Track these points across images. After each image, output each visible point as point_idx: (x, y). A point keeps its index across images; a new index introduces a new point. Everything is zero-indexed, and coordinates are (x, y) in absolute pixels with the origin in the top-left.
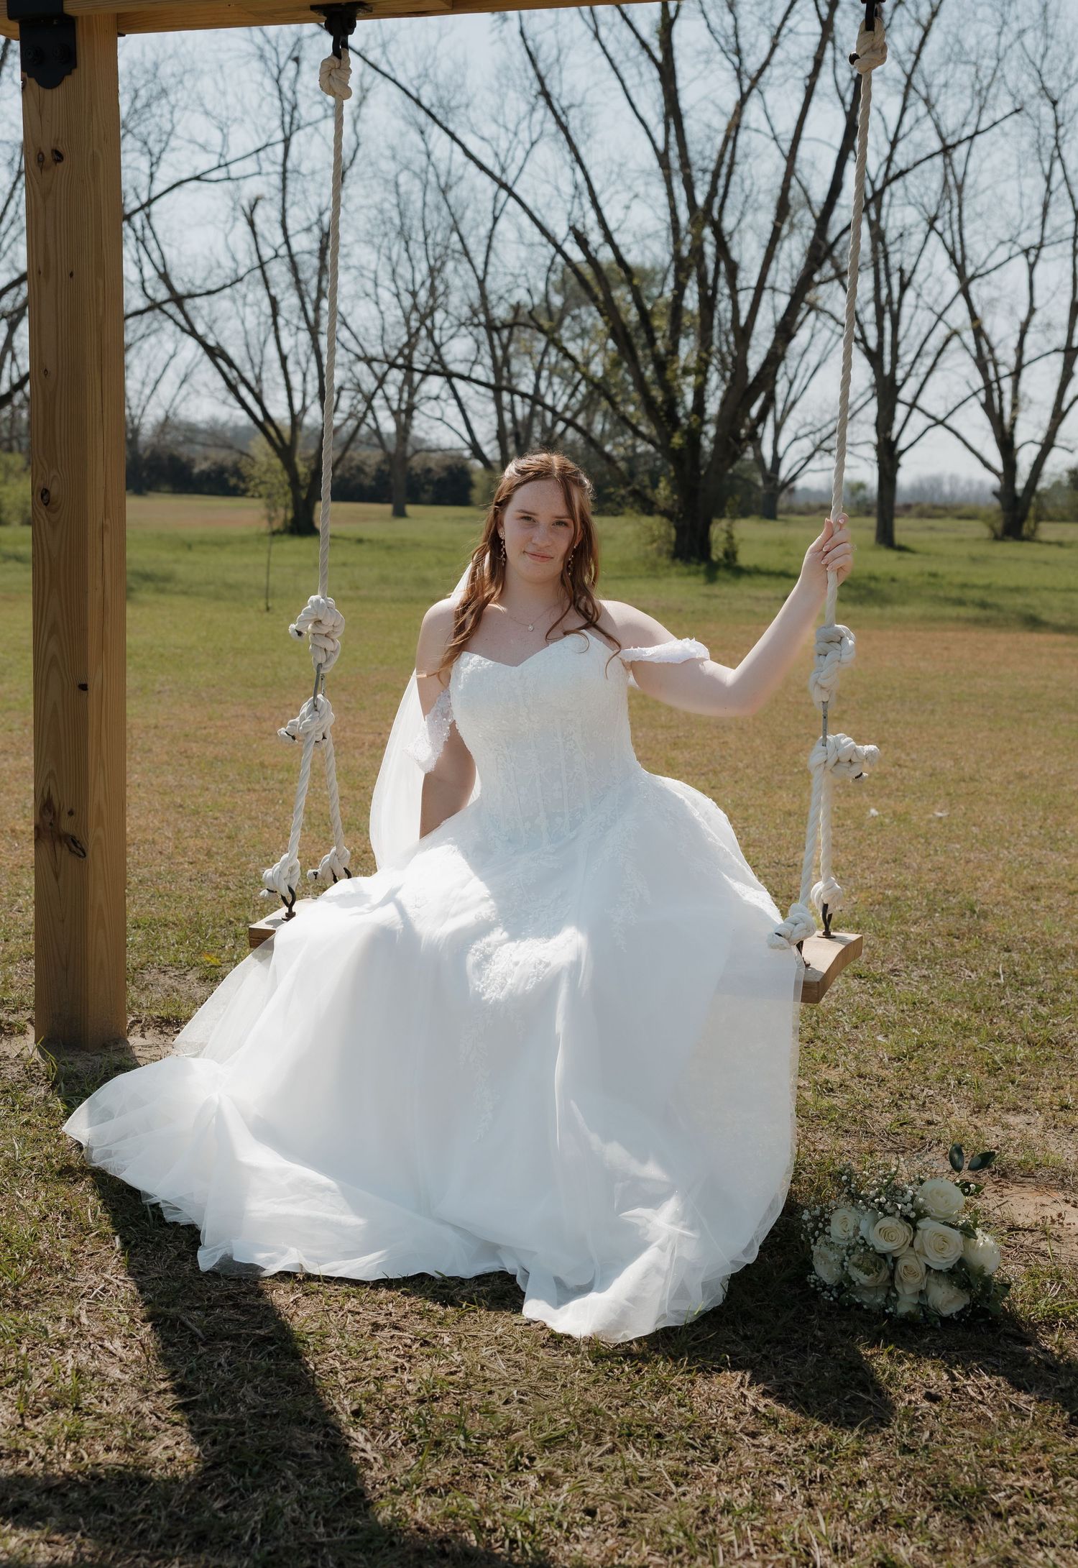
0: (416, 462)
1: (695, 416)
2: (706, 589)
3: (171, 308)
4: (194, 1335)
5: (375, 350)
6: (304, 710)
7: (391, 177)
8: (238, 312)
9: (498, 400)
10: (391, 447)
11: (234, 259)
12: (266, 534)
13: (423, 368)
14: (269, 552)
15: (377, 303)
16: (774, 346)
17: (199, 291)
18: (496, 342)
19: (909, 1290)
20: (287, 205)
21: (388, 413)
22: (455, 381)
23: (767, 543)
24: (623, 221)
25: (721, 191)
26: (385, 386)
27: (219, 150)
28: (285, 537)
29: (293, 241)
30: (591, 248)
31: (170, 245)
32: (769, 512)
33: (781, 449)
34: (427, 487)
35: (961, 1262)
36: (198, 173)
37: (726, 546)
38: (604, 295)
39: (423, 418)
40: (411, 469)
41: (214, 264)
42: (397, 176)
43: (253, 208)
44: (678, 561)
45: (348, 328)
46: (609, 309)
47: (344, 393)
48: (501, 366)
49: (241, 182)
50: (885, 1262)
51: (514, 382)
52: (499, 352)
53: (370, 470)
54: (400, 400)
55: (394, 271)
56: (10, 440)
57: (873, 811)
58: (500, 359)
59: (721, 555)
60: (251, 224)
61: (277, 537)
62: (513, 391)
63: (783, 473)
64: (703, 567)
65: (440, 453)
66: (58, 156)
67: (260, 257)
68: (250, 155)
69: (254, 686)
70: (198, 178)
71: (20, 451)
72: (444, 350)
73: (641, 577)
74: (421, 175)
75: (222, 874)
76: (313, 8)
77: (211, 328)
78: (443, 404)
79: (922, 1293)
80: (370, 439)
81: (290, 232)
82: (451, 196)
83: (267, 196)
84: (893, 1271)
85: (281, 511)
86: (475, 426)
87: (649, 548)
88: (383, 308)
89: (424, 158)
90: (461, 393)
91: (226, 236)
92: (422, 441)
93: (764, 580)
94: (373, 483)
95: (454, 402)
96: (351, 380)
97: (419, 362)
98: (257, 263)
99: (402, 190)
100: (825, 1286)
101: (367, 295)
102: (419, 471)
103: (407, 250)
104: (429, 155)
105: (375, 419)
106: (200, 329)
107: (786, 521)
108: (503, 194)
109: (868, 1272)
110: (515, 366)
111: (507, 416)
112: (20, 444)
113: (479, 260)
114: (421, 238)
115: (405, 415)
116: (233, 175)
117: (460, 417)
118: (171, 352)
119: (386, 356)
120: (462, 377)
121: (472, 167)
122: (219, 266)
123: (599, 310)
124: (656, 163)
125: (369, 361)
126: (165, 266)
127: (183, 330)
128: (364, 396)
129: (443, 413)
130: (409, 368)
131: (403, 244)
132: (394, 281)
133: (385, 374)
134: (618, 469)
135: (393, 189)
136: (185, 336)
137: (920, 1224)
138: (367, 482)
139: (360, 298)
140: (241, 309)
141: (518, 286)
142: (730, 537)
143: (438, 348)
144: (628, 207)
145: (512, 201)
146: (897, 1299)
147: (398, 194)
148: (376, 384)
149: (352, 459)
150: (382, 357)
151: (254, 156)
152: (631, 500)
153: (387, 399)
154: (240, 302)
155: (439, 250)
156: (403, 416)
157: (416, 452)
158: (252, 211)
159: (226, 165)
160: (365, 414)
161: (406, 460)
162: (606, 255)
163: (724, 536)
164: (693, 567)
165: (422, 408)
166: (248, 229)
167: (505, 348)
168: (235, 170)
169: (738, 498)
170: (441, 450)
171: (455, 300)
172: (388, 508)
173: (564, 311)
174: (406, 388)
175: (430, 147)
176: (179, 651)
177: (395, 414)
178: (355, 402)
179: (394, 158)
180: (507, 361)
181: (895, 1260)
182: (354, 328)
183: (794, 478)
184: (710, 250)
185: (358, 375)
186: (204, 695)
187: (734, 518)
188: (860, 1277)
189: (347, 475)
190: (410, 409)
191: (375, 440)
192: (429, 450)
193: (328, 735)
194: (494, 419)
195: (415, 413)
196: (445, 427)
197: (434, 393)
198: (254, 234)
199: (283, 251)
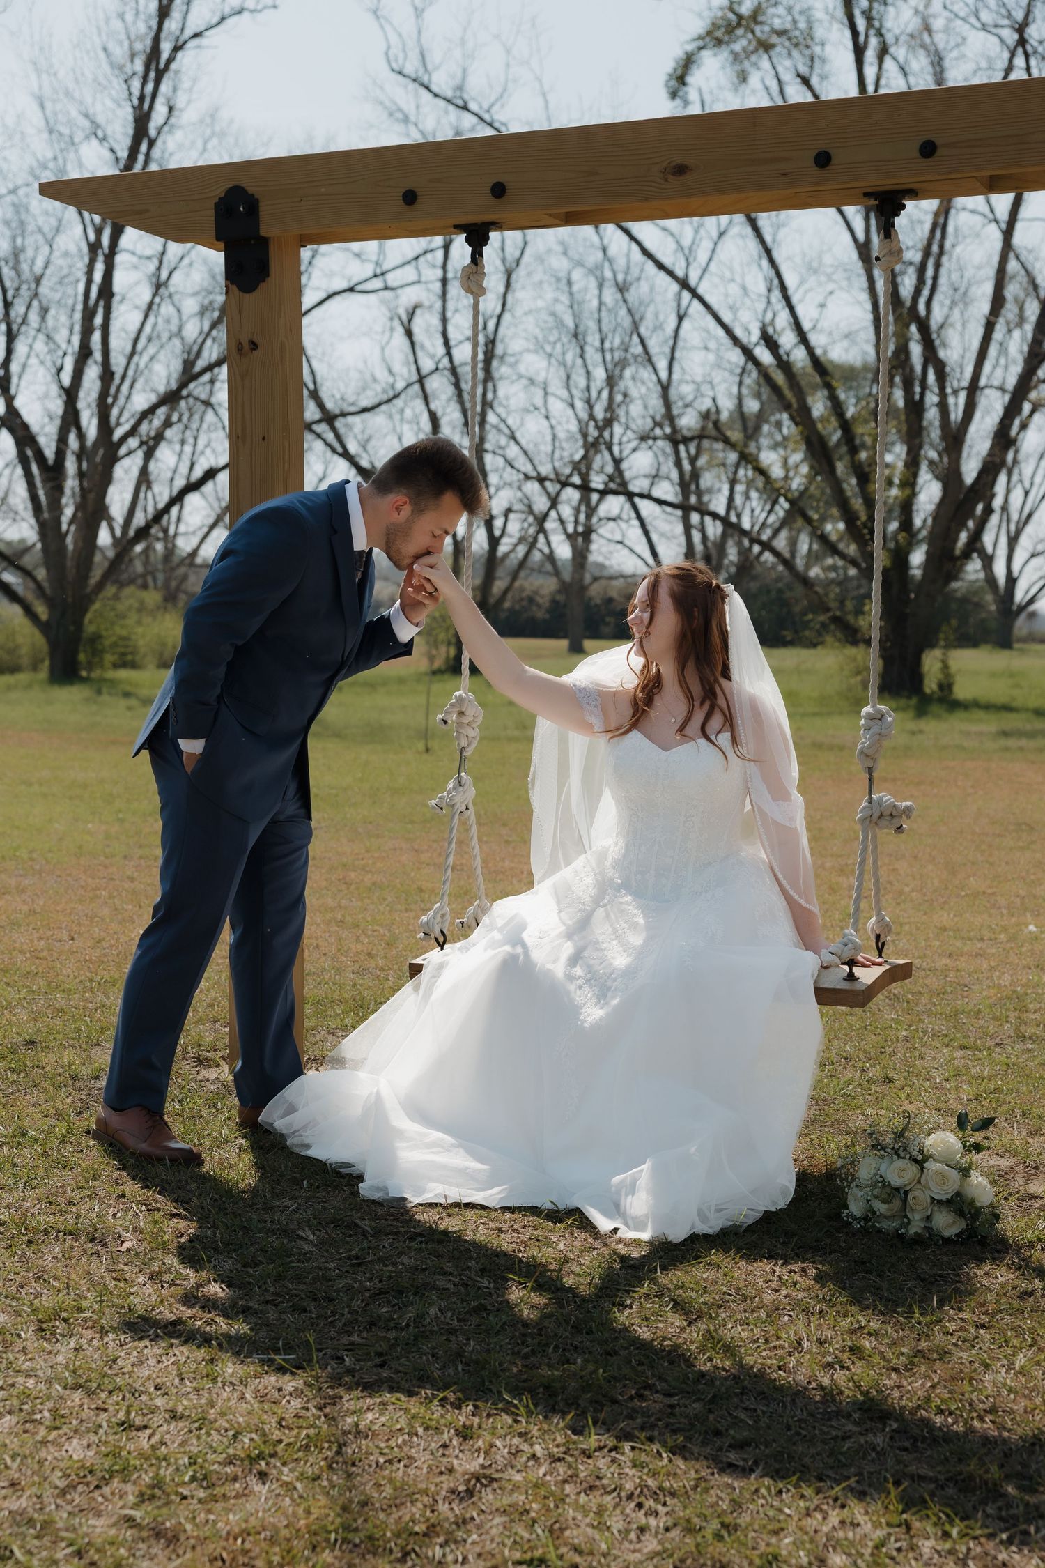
0: (595, 591)
1: (904, 534)
2: (912, 725)
3: (322, 428)
4: (364, 1231)
5: (545, 470)
6: (451, 785)
7: (563, 274)
8: (394, 429)
9: (686, 521)
10: (567, 576)
11: (390, 372)
12: (426, 674)
13: (601, 487)
14: (428, 694)
15: (547, 417)
16: (991, 453)
17: (352, 409)
18: (683, 454)
19: (917, 1216)
20: (449, 314)
21: (563, 537)
22: (637, 500)
23: (993, 675)
24: (817, 321)
25: (929, 282)
26: (560, 507)
27: (374, 258)
28: (446, 676)
29: (455, 352)
30: (781, 351)
31: (321, 361)
32: (1004, 641)
33: (1016, 567)
34: (608, 619)
35: (958, 1194)
36: (351, 284)
37: (940, 676)
38: (798, 401)
39: (602, 541)
40: (590, 599)
41: (368, 377)
42: (569, 273)
43: (411, 315)
44: (886, 695)
45: (517, 443)
46: (802, 416)
47: (512, 516)
48: (689, 483)
49: (399, 291)
50: (900, 1194)
51: (706, 498)
52: (687, 467)
53: (544, 601)
54: (576, 522)
55: (568, 377)
56: (144, 576)
57: (1032, 928)
58: (687, 477)
59: (935, 687)
60: (409, 333)
61: (438, 677)
62: (704, 511)
63: (1020, 595)
64: (914, 701)
65: (622, 580)
66: (254, 346)
67: (418, 370)
68: (409, 262)
69: (412, 822)
70: (351, 290)
71: (156, 588)
72: (624, 465)
73: (841, 713)
74: (596, 271)
75: (382, 969)
76: (456, 227)
77: (364, 448)
78: (623, 525)
79: (928, 1218)
80: (542, 565)
81: (452, 343)
82: (632, 296)
83: (426, 303)
84: (905, 1201)
85: (443, 649)
86: (660, 549)
87: (853, 681)
88: (553, 422)
89: (600, 255)
90: (644, 513)
91: (383, 349)
92: (602, 566)
93: (981, 714)
94: (547, 616)
95: (636, 523)
96: (521, 500)
97: (597, 481)
98: (415, 377)
99: (575, 288)
100: (855, 1219)
101: (536, 409)
102: (598, 601)
103: (582, 356)
104: (604, 250)
105: (549, 543)
106: (353, 448)
107: (1021, 650)
108: (686, 295)
109: (885, 1201)
110: (707, 480)
111: (697, 537)
112: (155, 579)
113: (662, 365)
114: (597, 344)
115: (582, 538)
116: (391, 284)
117: (644, 540)
118: (320, 474)
119: (557, 474)
120: (642, 496)
121: (650, 266)
122: (375, 380)
123: (792, 418)
124: (854, 255)
125: (541, 480)
126: (315, 383)
127: (334, 451)
128: (536, 518)
129: (623, 535)
130: (585, 488)
131: (578, 350)
132: (568, 387)
133: (558, 494)
134: (816, 593)
135: (566, 288)
136: (336, 457)
137: (925, 1165)
138: (540, 614)
139: (528, 411)
140: (398, 424)
141: (702, 395)
142: (945, 667)
143: (617, 462)
144: (822, 306)
145: (696, 303)
146: (909, 1223)
147: (571, 294)
148: (548, 504)
149: (522, 589)
150: (552, 476)
151: (414, 263)
152: (832, 627)
153: (562, 522)
154: (397, 417)
155: (617, 355)
156: (580, 540)
157: (596, 579)
158: (410, 321)
159: (382, 274)
160: (535, 539)
161: (583, 589)
162: (799, 356)
163: (939, 665)
164: (903, 702)
165: (601, 531)
166: (405, 342)
167: (693, 461)
168: (392, 279)
169: (954, 622)
170: (623, 576)
171: (636, 409)
172: (564, 643)
173: (761, 417)
174: (583, 508)
175: (606, 241)
176: (334, 791)
177: (571, 537)
178: (526, 525)
179: (565, 253)
180: (695, 475)
181: (906, 1193)
182: (523, 442)
183: (1032, 601)
184: (916, 350)
185: (529, 494)
186: (360, 830)
187: (948, 647)
188: (881, 1207)
189: (517, 607)
190: (587, 533)
191: (549, 567)
192: (611, 578)
193: (471, 807)
194: (683, 540)
195: (594, 536)
196: (626, 551)
197: (615, 512)
198: (413, 344)
199: (445, 362)
